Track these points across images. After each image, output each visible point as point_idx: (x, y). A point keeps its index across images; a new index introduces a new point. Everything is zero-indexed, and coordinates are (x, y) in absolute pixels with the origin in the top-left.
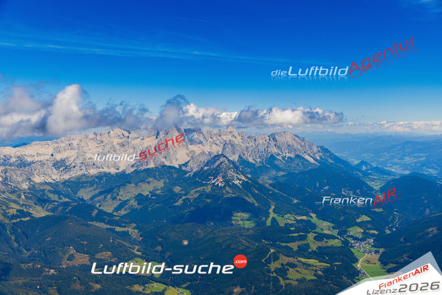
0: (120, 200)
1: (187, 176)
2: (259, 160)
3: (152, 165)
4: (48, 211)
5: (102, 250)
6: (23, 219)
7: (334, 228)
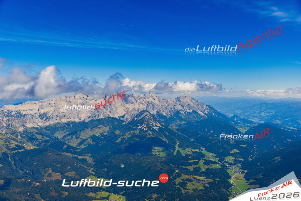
0: (81, 139)
1: (124, 124)
2: (169, 114)
3: (101, 117)
4: (35, 146)
5: (69, 171)
6: (20, 151)
7: (216, 157)
